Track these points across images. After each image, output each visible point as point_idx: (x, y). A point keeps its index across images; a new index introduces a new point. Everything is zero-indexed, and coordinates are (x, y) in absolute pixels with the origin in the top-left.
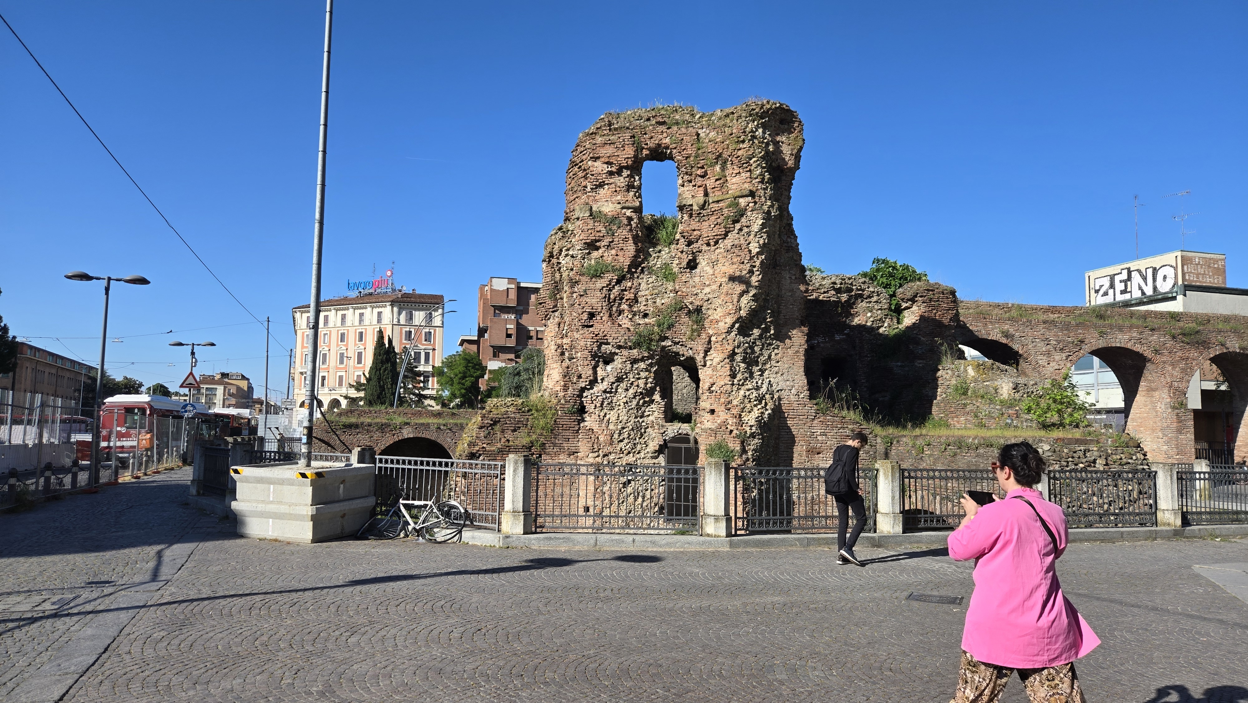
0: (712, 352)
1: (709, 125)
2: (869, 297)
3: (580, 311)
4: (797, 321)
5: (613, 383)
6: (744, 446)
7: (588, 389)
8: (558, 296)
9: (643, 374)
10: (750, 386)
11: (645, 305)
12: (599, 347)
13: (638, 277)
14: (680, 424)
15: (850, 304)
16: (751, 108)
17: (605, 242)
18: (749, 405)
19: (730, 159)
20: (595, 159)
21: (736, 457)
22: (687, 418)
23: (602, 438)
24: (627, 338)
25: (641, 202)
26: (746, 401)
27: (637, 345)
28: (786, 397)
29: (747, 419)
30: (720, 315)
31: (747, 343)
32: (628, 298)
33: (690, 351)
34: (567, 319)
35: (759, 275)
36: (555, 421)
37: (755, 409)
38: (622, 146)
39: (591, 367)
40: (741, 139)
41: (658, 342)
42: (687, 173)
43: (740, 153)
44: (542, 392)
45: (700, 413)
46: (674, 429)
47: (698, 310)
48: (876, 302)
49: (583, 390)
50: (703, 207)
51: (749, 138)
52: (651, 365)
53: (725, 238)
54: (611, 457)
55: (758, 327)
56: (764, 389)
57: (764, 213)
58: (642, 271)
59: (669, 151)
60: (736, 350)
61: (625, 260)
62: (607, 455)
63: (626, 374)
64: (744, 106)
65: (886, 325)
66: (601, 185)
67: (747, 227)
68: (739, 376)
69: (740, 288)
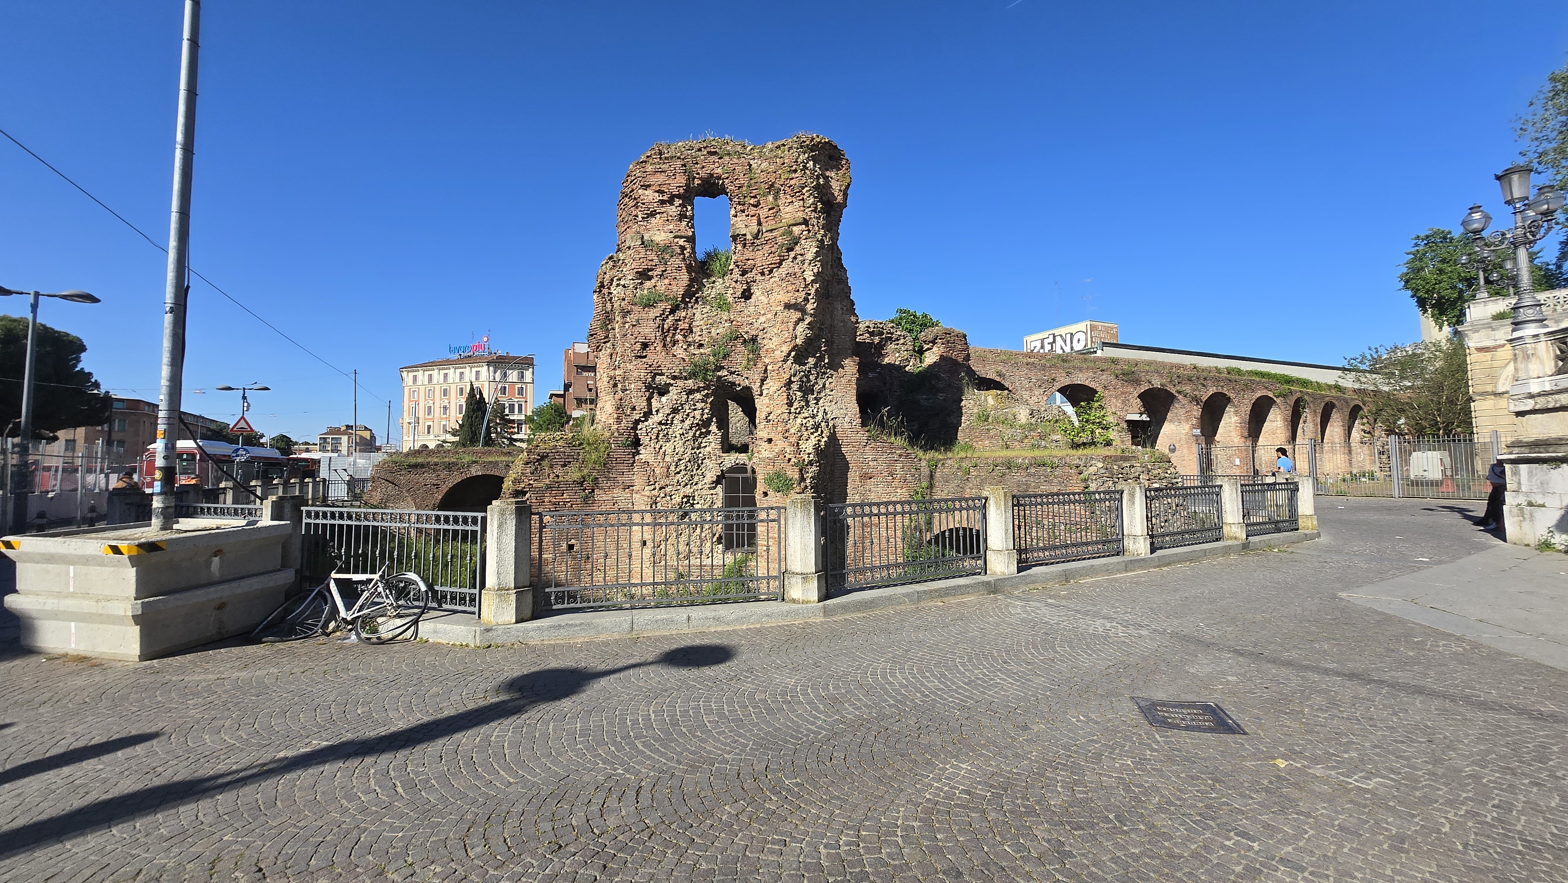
0: (768, 381)
1: (761, 157)
2: (897, 340)
3: (633, 341)
4: (849, 351)
5: (669, 415)
6: (802, 474)
7: (643, 422)
8: (610, 327)
9: (699, 405)
10: (806, 415)
11: (700, 336)
12: (653, 378)
13: (692, 307)
14: (737, 454)
15: (881, 346)
16: (802, 140)
17: (658, 271)
18: (806, 433)
19: (782, 188)
20: (646, 187)
21: (795, 486)
22: (744, 449)
23: (657, 471)
24: (682, 368)
25: (693, 232)
26: (803, 429)
27: (693, 375)
28: (840, 425)
29: (804, 447)
30: (775, 344)
31: (802, 371)
32: (682, 328)
33: (746, 380)
34: (619, 350)
35: (814, 303)
36: (608, 455)
37: (812, 437)
38: (673, 175)
39: (645, 398)
40: (793, 168)
41: (713, 371)
42: (739, 203)
43: (792, 182)
44: (595, 426)
45: (757, 442)
46: (732, 459)
47: (754, 339)
48: (903, 344)
49: (637, 422)
50: (756, 236)
51: (801, 167)
52: (707, 396)
53: (779, 267)
54: (668, 490)
55: (814, 356)
56: (819, 418)
57: (818, 241)
58: (696, 302)
59: (721, 182)
60: (792, 379)
61: (679, 288)
62: (664, 488)
63: (682, 405)
64: (795, 138)
65: (911, 364)
66: (653, 214)
67: (802, 255)
68: (796, 405)
69: (795, 315)
